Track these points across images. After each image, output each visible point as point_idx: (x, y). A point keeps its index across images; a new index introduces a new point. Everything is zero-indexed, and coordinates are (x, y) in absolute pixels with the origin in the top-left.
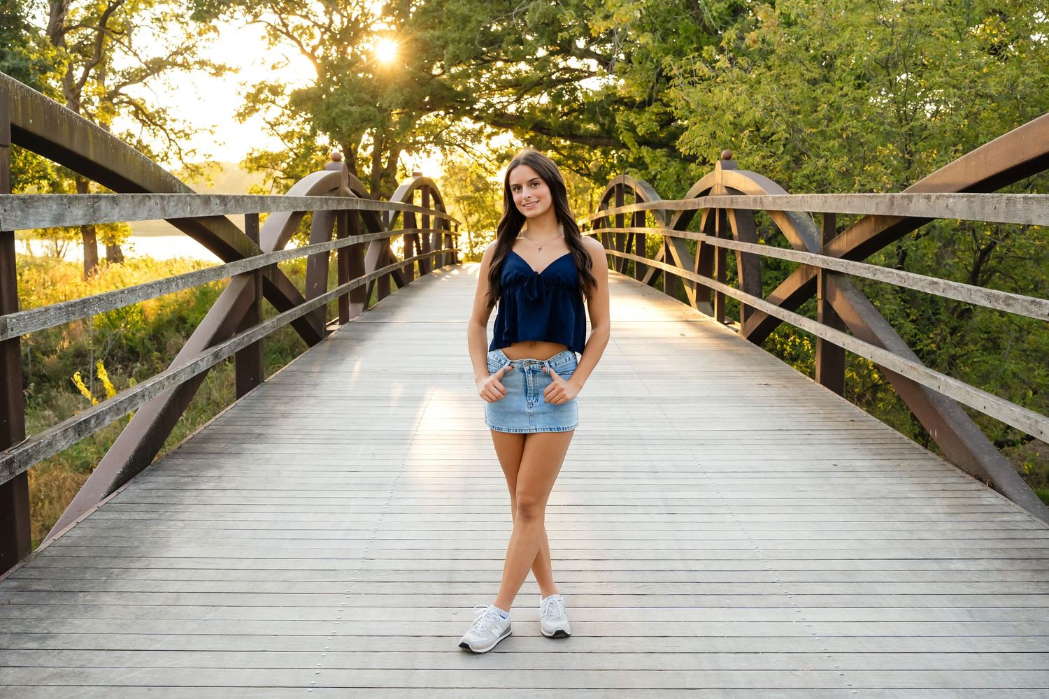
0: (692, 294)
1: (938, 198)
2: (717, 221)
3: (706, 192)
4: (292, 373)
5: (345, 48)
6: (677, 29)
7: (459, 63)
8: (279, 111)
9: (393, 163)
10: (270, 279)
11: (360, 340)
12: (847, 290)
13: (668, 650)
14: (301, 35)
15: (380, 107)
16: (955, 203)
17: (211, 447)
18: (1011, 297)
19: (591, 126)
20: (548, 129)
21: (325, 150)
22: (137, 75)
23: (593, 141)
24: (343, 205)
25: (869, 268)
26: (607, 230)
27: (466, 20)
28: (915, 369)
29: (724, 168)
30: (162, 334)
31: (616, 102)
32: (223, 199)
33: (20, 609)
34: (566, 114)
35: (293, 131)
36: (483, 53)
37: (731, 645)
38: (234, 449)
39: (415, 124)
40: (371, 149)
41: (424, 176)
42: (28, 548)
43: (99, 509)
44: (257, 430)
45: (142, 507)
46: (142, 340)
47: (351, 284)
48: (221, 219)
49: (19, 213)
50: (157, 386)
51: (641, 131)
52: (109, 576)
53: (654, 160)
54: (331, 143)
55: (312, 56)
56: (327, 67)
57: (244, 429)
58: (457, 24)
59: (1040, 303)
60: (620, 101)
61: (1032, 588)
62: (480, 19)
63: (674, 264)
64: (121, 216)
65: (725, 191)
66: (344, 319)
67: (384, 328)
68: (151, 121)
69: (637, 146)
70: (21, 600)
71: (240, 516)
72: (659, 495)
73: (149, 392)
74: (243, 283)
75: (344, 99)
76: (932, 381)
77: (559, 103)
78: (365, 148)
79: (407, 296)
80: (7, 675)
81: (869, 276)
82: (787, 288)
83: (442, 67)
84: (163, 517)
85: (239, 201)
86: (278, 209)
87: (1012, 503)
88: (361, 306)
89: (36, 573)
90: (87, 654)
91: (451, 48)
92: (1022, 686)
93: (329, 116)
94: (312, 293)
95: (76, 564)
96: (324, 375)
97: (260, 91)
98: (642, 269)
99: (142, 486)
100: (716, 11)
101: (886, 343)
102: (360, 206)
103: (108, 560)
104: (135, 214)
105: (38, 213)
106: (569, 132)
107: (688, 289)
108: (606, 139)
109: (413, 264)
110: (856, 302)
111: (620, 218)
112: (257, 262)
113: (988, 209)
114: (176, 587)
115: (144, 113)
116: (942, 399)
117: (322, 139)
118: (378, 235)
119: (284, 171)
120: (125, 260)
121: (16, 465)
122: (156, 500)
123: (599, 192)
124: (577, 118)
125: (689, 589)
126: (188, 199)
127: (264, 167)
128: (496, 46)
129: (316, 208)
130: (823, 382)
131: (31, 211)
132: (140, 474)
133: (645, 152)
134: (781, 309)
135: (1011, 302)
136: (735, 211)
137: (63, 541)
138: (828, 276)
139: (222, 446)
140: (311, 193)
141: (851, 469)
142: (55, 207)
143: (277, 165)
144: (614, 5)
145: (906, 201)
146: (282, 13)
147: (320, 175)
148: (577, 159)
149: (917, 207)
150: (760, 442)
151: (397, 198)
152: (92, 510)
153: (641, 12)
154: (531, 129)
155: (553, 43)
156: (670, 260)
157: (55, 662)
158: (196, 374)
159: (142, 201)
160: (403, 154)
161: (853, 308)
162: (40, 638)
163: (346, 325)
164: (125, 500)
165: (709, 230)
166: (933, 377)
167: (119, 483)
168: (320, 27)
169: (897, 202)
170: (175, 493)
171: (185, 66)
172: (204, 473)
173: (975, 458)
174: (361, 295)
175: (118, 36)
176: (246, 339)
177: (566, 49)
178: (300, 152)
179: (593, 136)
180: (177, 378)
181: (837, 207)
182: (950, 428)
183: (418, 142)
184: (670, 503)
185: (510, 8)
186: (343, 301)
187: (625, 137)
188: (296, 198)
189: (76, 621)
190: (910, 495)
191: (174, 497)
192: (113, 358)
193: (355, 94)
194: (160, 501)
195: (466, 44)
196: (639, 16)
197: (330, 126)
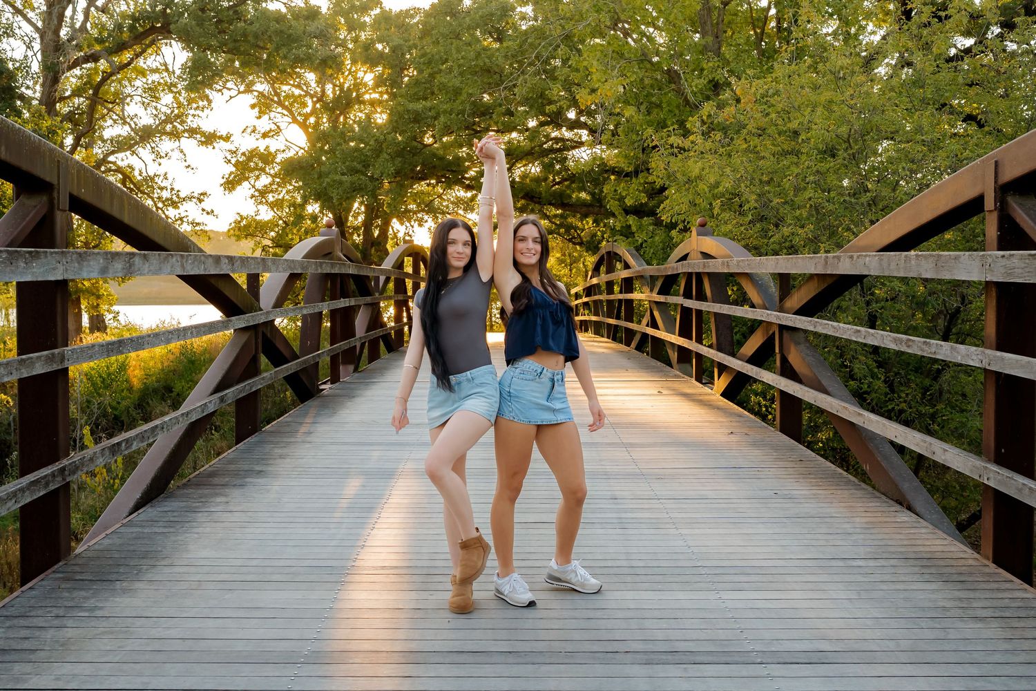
0: (674, 356)
1: (858, 257)
2: (695, 284)
3: (684, 258)
4: (288, 424)
5: (338, 117)
6: (661, 102)
7: (451, 133)
8: (270, 179)
9: (384, 233)
10: (269, 335)
11: (351, 397)
12: (799, 344)
13: (605, 617)
14: (291, 104)
15: (372, 176)
16: (870, 261)
17: (216, 480)
18: (910, 340)
19: (583, 195)
20: (540, 198)
21: (314, 218)
22: (126, 144)
23: (584, 210)
24: (336, 269)
25: (811, 321)
26: (596, 298)
27: (457, 92)
28: (846, 408)
29: (699, 234)
30: (148, 403)
31: (607, 171)
32: (231, 259)
33: (69, 592)
34: (558, 183)
35: (283, 200)
36: (474, 123)
37: (657, 614)
38: (238, 482)
39: (407, 193)
40: (361, 218)
41: (416, 242)
42: (69, 550)
43: (123, 525)
44: (258, 468)
45: (161, 524)
46: (127, 408)
47: (342, 345)
48: (227, 277)
49: (76, 265)
50: (174, 421)
51: (629, 202)
52: (140, 571)
53: (640, 227)
54: (321, 212)
55: (304, 126)
56: (317, 137)
57: (246, 467)
58: (449, 96)
59: (929, 343)
60: (613, 171)
61: (915, 578)
62: (470, 91)
63: (658, 328)
64: (150, 271)
65: (700, 256)
66: (335, 379)
67: (373, 387)
68: (138, 189)
69: (624, 215)
70: (68, 586)
71: (247, 530)
72: (614, 515)
73: (168, 426)
74: (244, 338)
75: (336, 168)
76: (859, 418)
77: (550, 173)
78: (356, 218)
79: (396, 360)
80: (67, 632)
81: (811, 328)
82: (752, 345)
83: (433, 136)
84: (180, 531)
85: (244, 260)
86: (277, 270)
87: (921, 520)
88: (351, 368)
89: (77, 569)
90: (130, 619)
91: (442, 119)
92: (882, 638)
93: (321, 185)
94: (305, 350)
95: (111, 562)
96: (317, 425)
97: (249, 159)
98: (630, 334)
99: (159, 509)
100: (696, 87)
101: (830, 389)
102: (352, 270)
103: (136, 560)
104: (160, 269)
105: (90, 266)
106: (561, 201)
107: (670, 352)
108: (596, 208)
109: (403, 329)
110: (807, 355)
111: (610, 285)
112: (258, 318)
113: (893, 266)
114: (198, 577)
115: (132, 182)
116: (873, 436)
117: (313, 208)
118: (368, 299)
119: (273, 240)
120: (108, 330)
121: (67, 473)
122: (172, 519)
123: (591, 260)
124: (568, 187)
125: (629, 579)
126: (202, 258)
127: (253, 235)
128: (488, 117)
129: (311, 270)
130: (783, 430)
131: (85, 263)
132: (156, 500)
133: (632, 220)
134: (746, 364)
135: (910, 343)
136: (709, 274)
137: (96, 547)
138: (784, 331)
139: (227, 479)
140: (307, 256)
141: (789, 496)
142: (101, 261)
143: (266, 233)
144: (599, 81)
145: (836, 261)
146: (274, 83)
147: (312, 241)
148: (569, 228)
149: (845, 265)
150: (713, 477)
151: (388, 264)
152: (117, 526)
153: (624, 88)
154: (522, 198)
155: (544, 114)
156: (654, 325)
157: (105, 624)
158: (205, 414)
159: (166, 258)
160: (395, 223)
161: (804, 360)
162: (90, 610)
163: (337, 384)
164: (145, 519)
165: (688, 295)
166: (859, 414)
167: (138, 507)
168: (312, 97)
169: (830, 261)
170: (188, 514)
171: (175, 135)
172: (212, 500)
173: (896, 485)
174: (351, 357)
175: (110, 106)
176: (247, 387)
177: (557, 119)
178: (289, 220)
179: (584, 204)
180: (189, 416)
181: (786, 268)
182: (877, 461)
183: (410, 211)
184: (624, 521)
185: (500, 80)
186: (335, 361)
187: (612, 205)
188: (293, 261)
189: (117, 599)
190: (834, 515)
191: (188, 517)
192: (97, 428)
193: (347, 163)
194: (176, 519)
195: (457, 115)
196: (623, 90)
197: (322, 196)
